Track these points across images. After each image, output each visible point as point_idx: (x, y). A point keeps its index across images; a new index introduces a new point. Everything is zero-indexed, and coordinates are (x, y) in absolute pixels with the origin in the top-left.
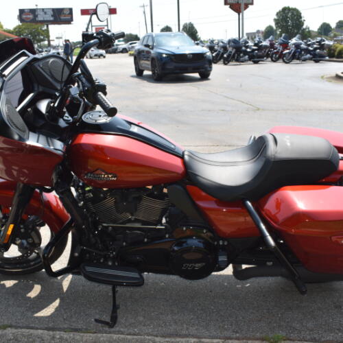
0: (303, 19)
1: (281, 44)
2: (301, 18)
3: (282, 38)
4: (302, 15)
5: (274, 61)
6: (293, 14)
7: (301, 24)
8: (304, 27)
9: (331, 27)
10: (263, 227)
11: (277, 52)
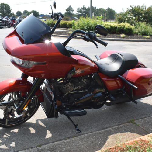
0: (10, 9)
1: (12, 20)
2: (10, 8)
3: (12, 17)
4: (10, 7)
5: (9, 28)
6: (6, 6)
7: (10, 11)
8: (11, 12)
9: (21, 13)
10: (129, 83)
11: (10, 23)
